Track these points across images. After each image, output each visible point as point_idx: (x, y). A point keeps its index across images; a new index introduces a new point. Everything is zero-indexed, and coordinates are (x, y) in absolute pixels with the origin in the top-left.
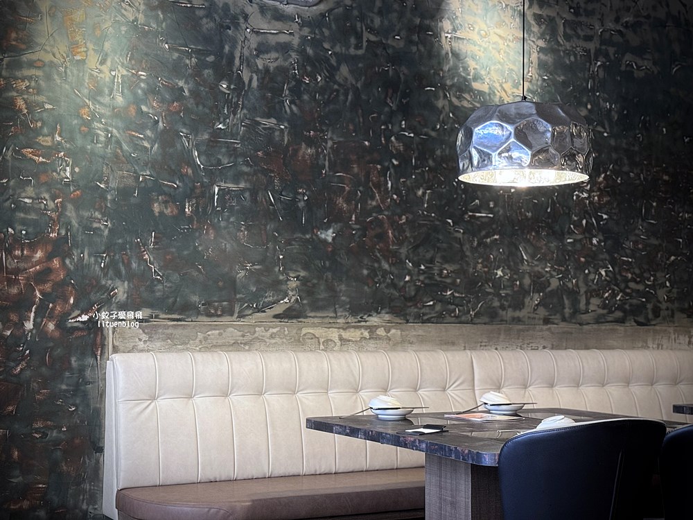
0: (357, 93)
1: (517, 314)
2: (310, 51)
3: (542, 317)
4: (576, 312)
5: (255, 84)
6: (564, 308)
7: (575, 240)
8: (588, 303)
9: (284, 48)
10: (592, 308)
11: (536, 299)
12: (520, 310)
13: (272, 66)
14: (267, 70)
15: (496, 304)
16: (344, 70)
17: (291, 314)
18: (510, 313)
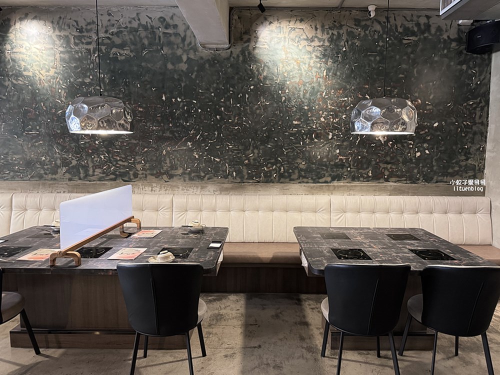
1: (54, 176)
3: (68, 178)
4: (87, 175)
6: (80, 174)
7: (85, 142)
8: (94, 171)
10: (96, 173)
11: (64, 170)
12: (56, 175)
15: (42, 172)
18: (50, 176)
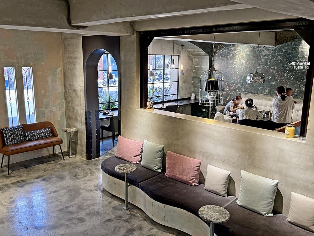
0: (281, 60)
2: (273, 54)
5: (264, 61)
9: (269, 55)
13: (267, 58)
14: (266, 58)
16: (279, 57)
17: (266, 95)
